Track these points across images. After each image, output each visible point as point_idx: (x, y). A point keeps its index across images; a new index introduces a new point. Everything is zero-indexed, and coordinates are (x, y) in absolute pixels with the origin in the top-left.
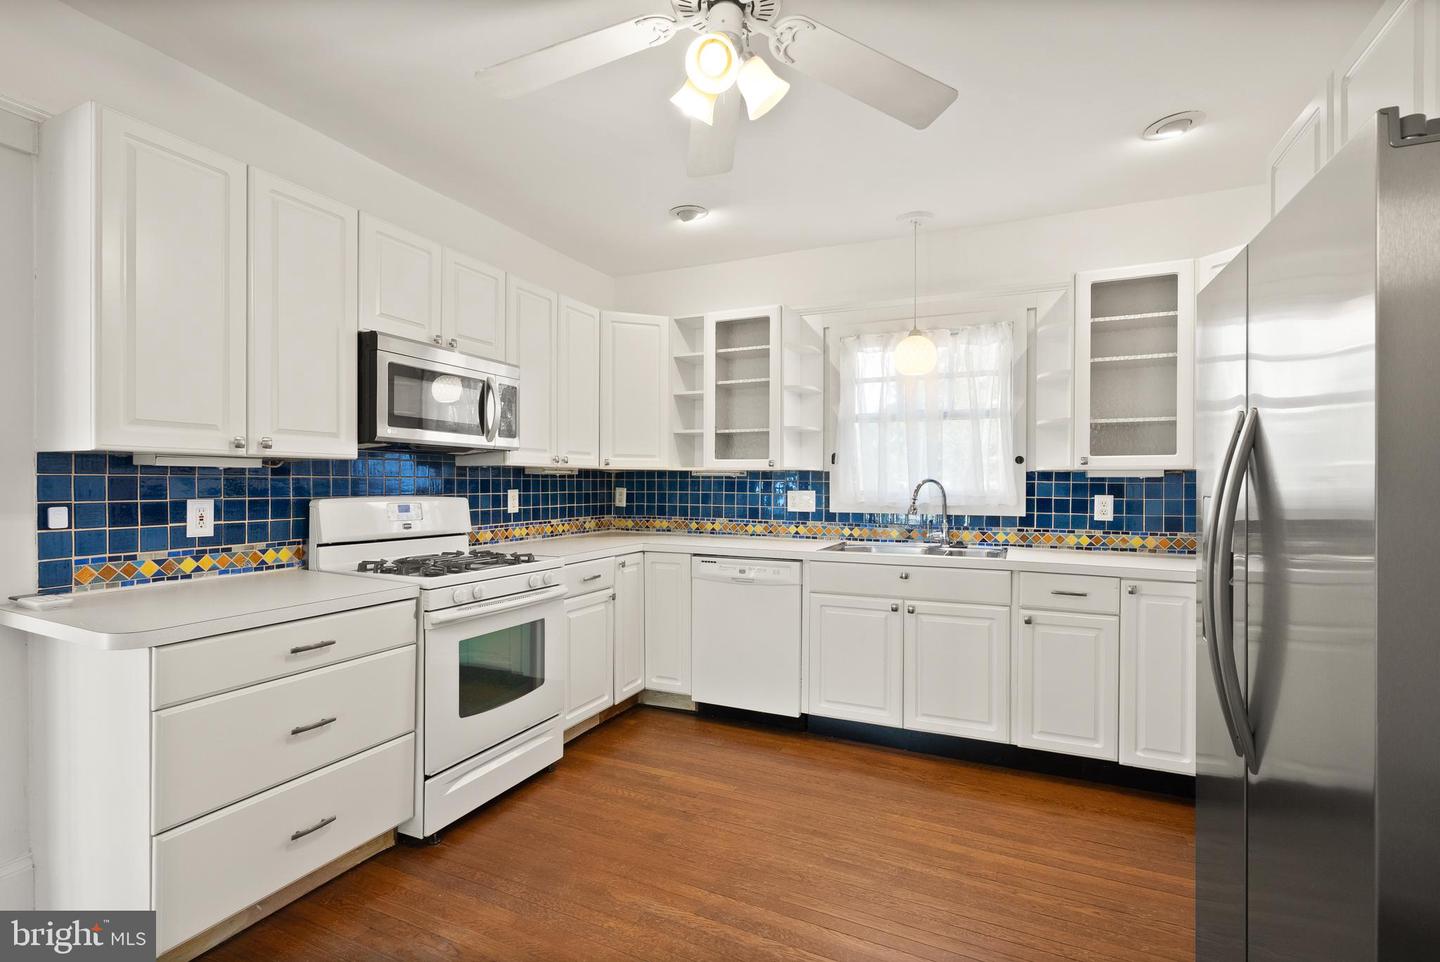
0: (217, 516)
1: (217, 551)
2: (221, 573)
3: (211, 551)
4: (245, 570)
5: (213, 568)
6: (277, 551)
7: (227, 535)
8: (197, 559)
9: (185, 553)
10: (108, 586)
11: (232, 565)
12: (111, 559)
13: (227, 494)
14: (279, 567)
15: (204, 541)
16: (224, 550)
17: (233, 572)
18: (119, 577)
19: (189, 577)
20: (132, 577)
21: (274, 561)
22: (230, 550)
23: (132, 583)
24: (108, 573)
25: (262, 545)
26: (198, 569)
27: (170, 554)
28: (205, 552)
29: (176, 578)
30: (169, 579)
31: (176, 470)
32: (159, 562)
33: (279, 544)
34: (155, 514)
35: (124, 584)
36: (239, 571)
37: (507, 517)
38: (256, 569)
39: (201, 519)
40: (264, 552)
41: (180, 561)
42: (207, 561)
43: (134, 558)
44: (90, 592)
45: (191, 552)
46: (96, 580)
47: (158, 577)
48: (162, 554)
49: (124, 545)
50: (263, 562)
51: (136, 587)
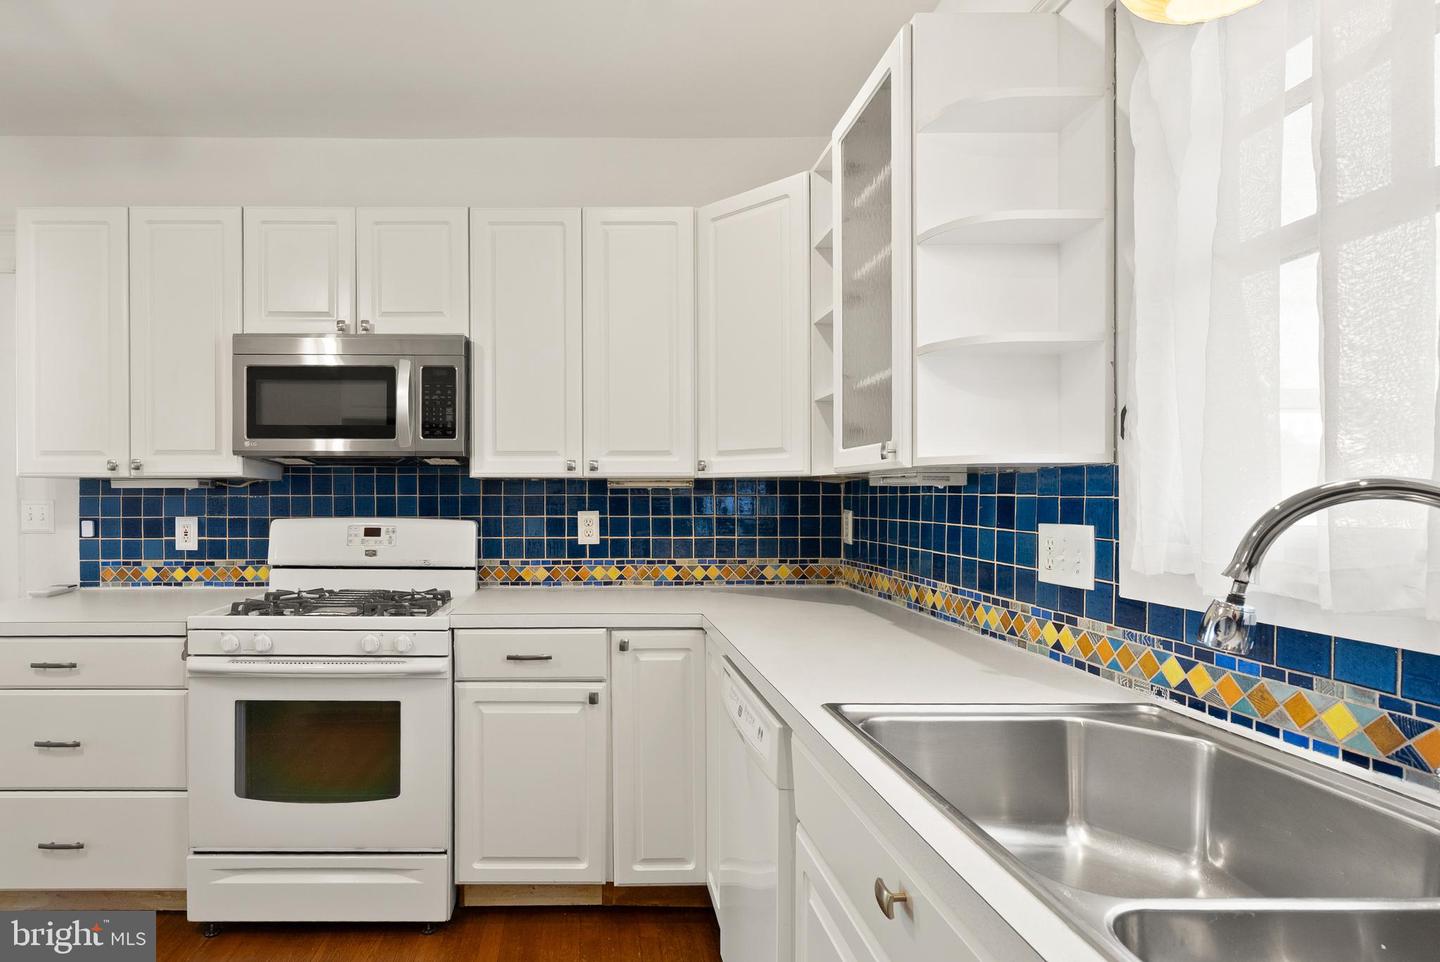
0: (201, 533)
1: (202, 564)
2: (207, 584)
3: (198, 564)
4: (227, 584)
5: (200, 579)
6: (257, 569)
7: (209, 551)
8: (186, 569)
9: (177, 564)
10: (123, 585)
11: (215, 578)
12: (125, 563)
13: (210, 513)
14: (258, 584)
15: (191, 554)
16: (208, 564)
17: (216, 584)
18: (129, 579)
19: (180, 584)
20: (138, 580)
21: (255, 578)
22: (213, 564)
23: (139, 585)
24: (122, 574)
25: (242, 562)
26: (187, 579)
27: (165, 564)
28: (192, 564)
29: (170, 585)
30: (165, 584)
31: (170, 491)
32: (158, 569)
33: (258, 562)
34: (154, 529)
35: (133, 585)
36: (221, 585)
37: (577, 551)
38: (237, 585)
39: (187, 533)
40: (244, 568)
41: (173, 570)
42: (194, 572)
43: (139, 564)
44: (112, 588)
45: (181, 563)
46: (115, 579)
47: (157, 582)
48: (160, 563)
49: (132, 551)
50: (243, 579)
51: (142, 588)
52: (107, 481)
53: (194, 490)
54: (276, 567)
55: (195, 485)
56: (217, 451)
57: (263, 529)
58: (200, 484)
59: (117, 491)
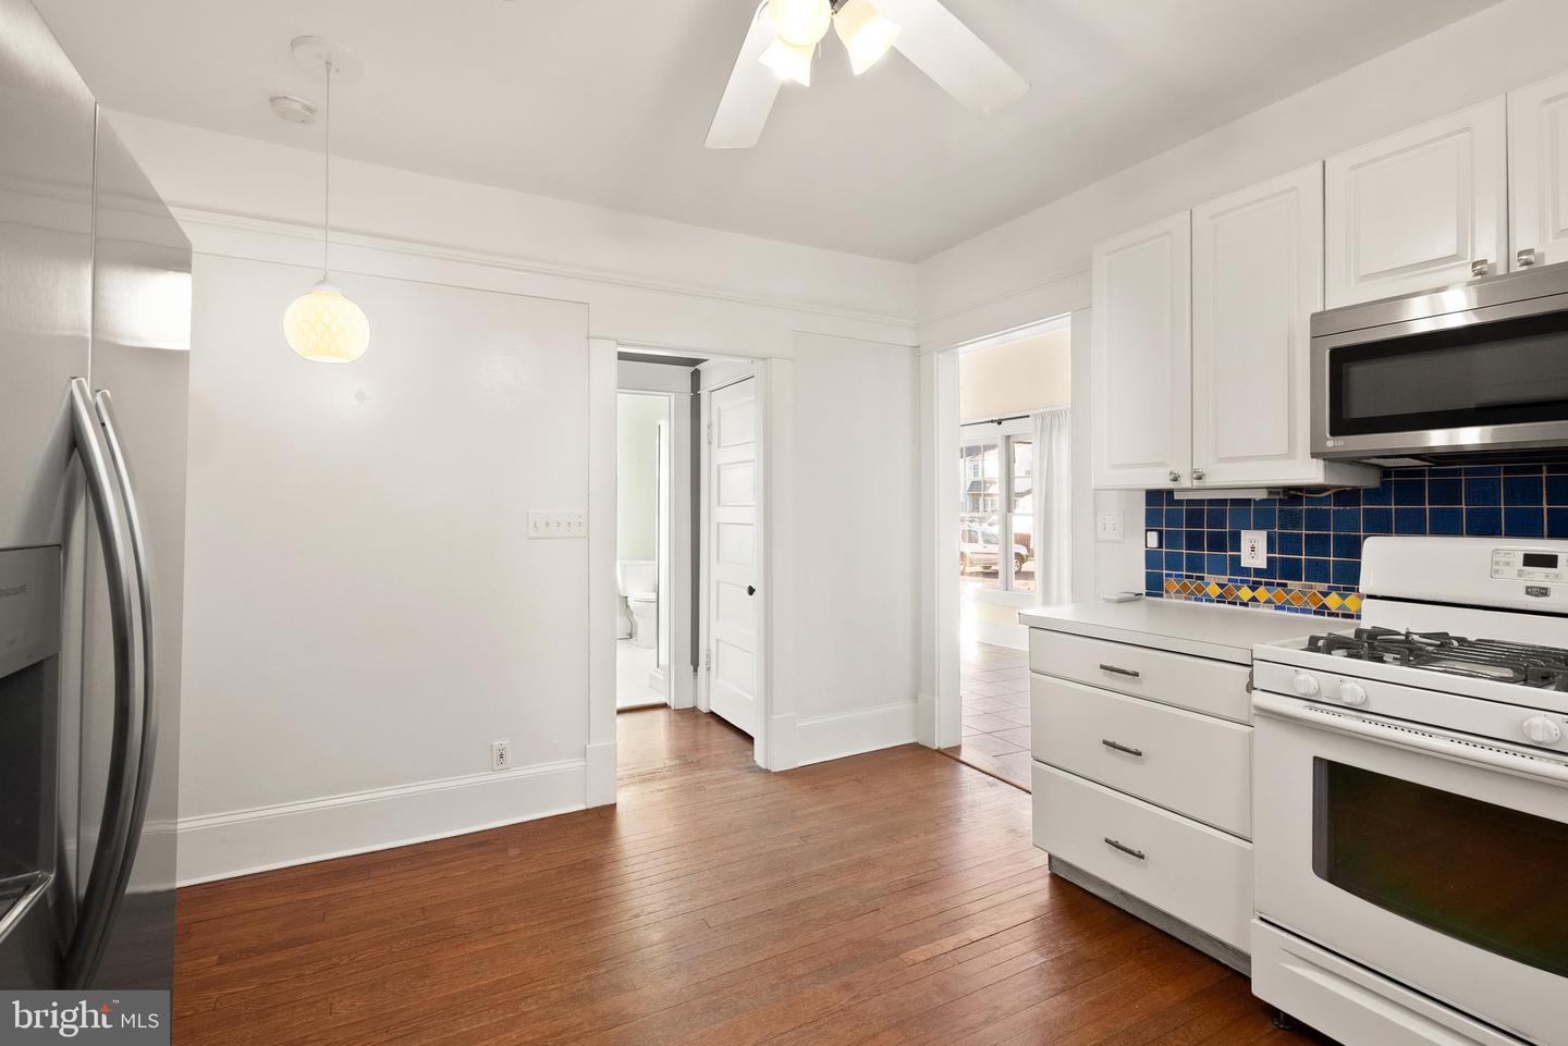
0: (1270, 549)
1: (1272, 584)
2: (1277, 608)
3: (1267, 584)
4: (1304, 611)
5: (1268, 602)
6: (1344, 597)
7: (1281, 570)
8: (1253, 589)
9: (1242, 581)
10: (1187, 599)
11: (1288, 602)
12: (1187, 577)
13: (1281, 527)
14: (1345, 616)
15: (1258, 572)
16: (1279, 585)
17: (1289, 610)
18: (1192, 593)
19: (1246, 605)
20: (1199, 595)
21: (1339, 608)
22: (1285, 585)
23: (1202, 601)
24: (1185, 587)
25: (1323, 586)
26: (1254, 599)
27: (1230, 580)
28: (1260, 583)
29: (1235, 604)
30: (1229, 603)
31: (1235, 502)
32: (1221, 586)
33: (1345, 589)
34: (1218, 543)
35: (1196, 600)
36: (1296, 611)
38: (1316, 613)
39: (1254, 549)
40: (1325, 594)
41: (1239, 588)
42: (1262, 593)
43: (1202, 578)
44: (1175, 601)
45: (1248, 582)
46: (1177, 592)
47: (1221, 599)
48: (1224, 579)
49: (1195, 565)
50: (1324, 606)
51: (1205, 604)
52: (1170, 492)
53: (1263, 501)
54: (1370, 597)
55: (1263, 495)
56: (1290, 455)
57: (1353, 548)
58: (1270, 493)
59: (1180, 502)
